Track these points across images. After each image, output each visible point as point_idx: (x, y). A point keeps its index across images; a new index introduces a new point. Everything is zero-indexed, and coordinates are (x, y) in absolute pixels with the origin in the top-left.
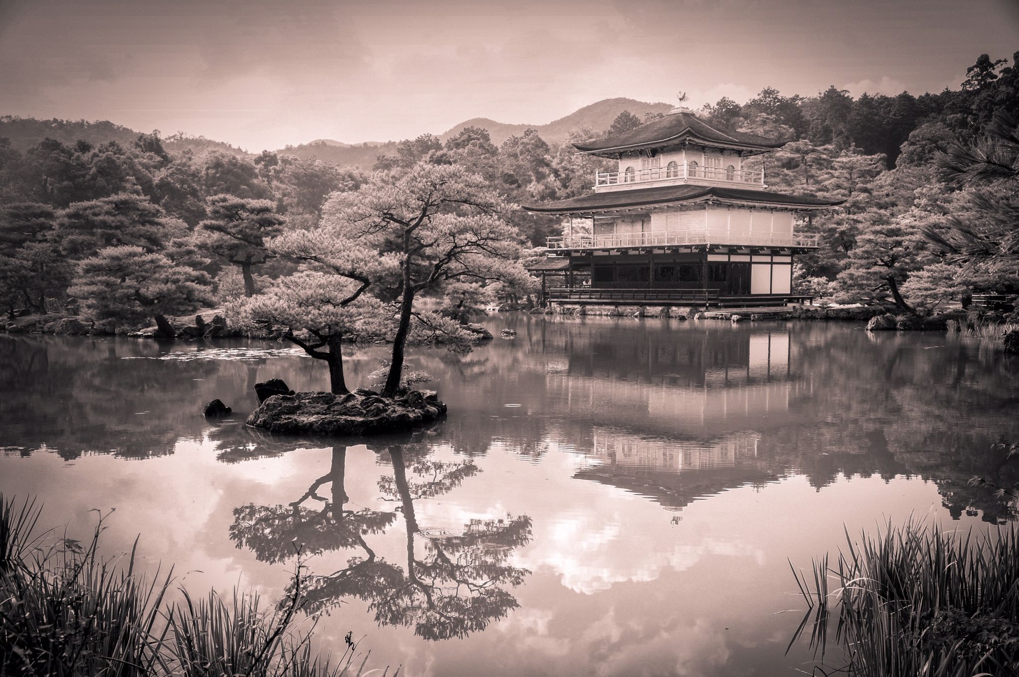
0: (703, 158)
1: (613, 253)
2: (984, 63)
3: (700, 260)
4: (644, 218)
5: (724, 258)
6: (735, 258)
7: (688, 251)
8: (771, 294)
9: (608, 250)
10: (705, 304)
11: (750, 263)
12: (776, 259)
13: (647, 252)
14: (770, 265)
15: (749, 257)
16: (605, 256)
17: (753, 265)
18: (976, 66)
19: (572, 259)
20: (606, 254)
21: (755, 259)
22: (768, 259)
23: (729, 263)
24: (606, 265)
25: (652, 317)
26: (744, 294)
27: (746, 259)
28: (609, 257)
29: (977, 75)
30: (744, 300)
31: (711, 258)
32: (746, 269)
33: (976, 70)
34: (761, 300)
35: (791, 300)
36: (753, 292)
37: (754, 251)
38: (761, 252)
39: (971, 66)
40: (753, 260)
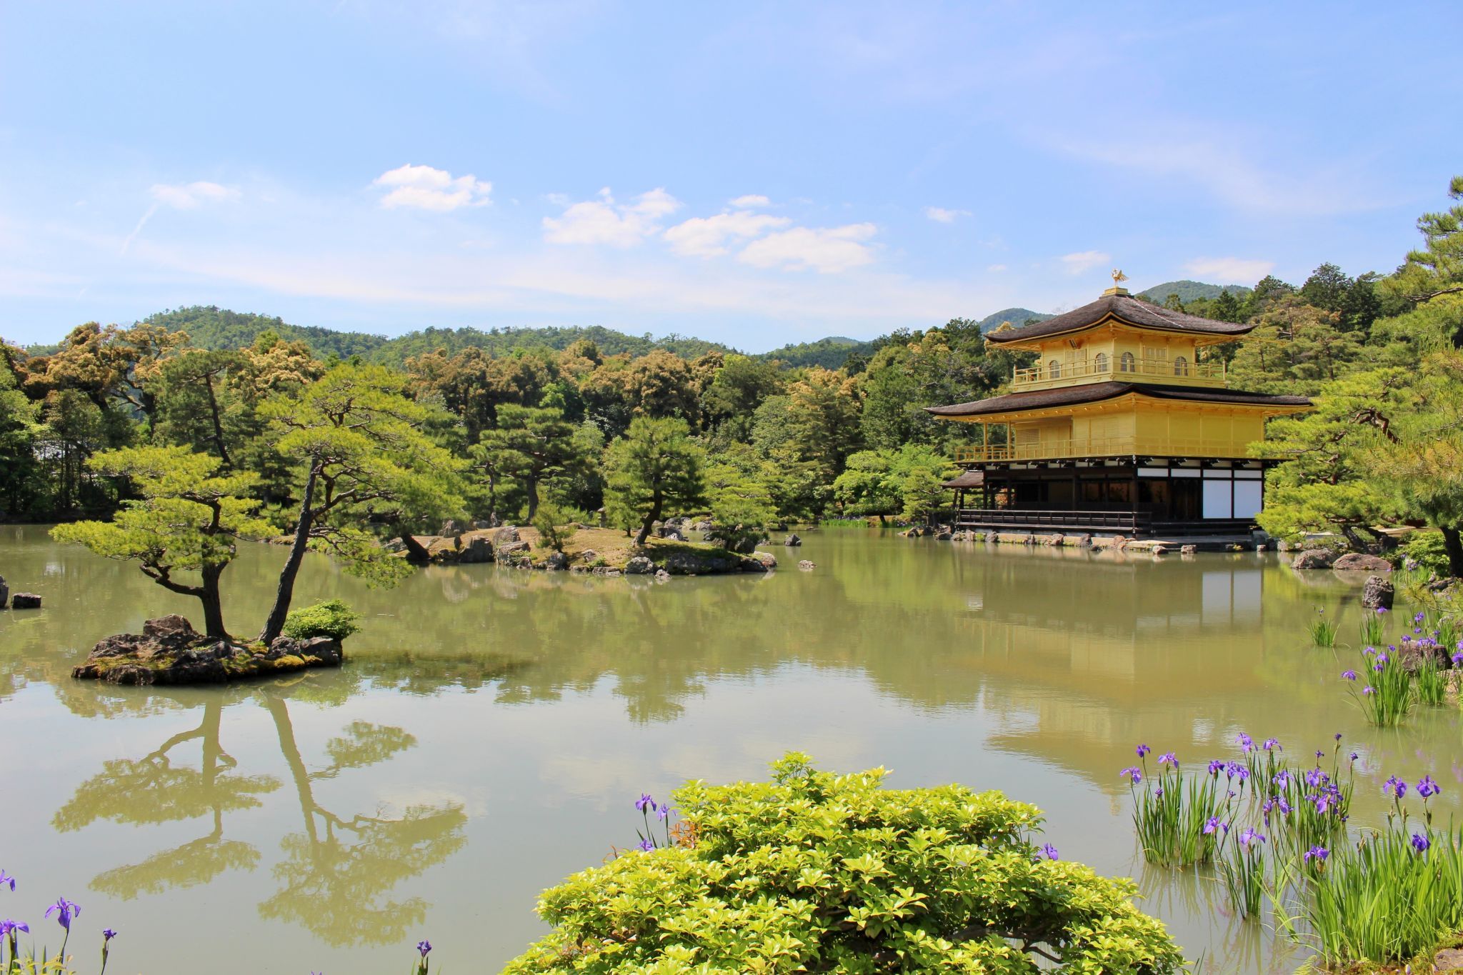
0: (1141, 350)
1: (1031, 466)
3: (1127, 475)
4: (1065, 424)
5: (1163, 473)
6: (1176, 473)
7: (1115, 463)
8: (1233, 519)
9: (1025, 462)
10: (1132, 531)
11: (1201, 479)
12: (1238, 474)
14: (1230, 482)
15: (1199, 471)
16: (1023, 470)
17: (1205, 483)
19: (987, 474)
21: (1207, 473)
22: (1228, 474)
23: (1169, 479)
24: (1023, 481)
25: (1072, 546)
26: (1192, 518)
27: (1195, 474)
30: (1188, 527)
31: (1142, 472)
32: (1195, 487)
34: (1215, 526)
36: (1205, 516)
37: (1206, 463)
38: (1214, 465)
40: (1205, 476)
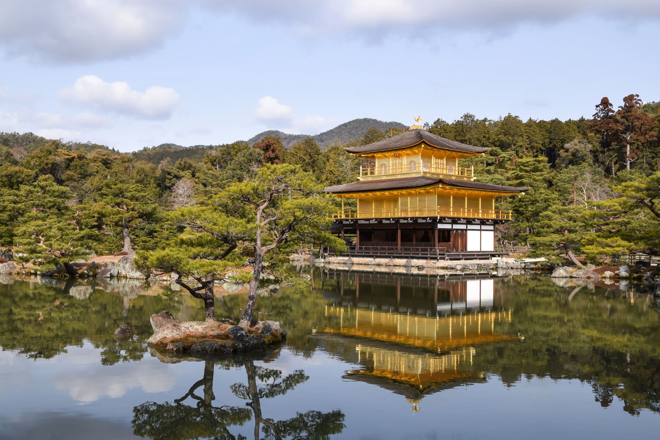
0: (433, 159)
1: (373, 222)
2: (605, 102)
3: (432, 227)
5: (449, 226)
6: (456, 227)
7: (424, 221)
8: (481, 252)
10: (437, 257)
11: (466, 230)
12: (483, 227)
13: (396, 221)
14: (479, 232)
15: (465, 225)
16: (367, 224)
17: (468, 232)
18: (600, 105)
19: (344, 226)
20: (367, 222)
21: (470, 227)
22: (478, 227)
23: (452, 230)
24: (367, 230)
25: (400, 266)
26: (462, 251)
27: (464, 227)
28: (370, 225)
29: (602, 110)
30: (463, 255)
31: (440, 226)
32: (463, 233)
33: (601, 107)
34: (473, 255)
35: (494, 256)
36: (469, 249)
37: (469, 222)
38: (473, 223)
39: (598, 104)
40: (468, 228)
